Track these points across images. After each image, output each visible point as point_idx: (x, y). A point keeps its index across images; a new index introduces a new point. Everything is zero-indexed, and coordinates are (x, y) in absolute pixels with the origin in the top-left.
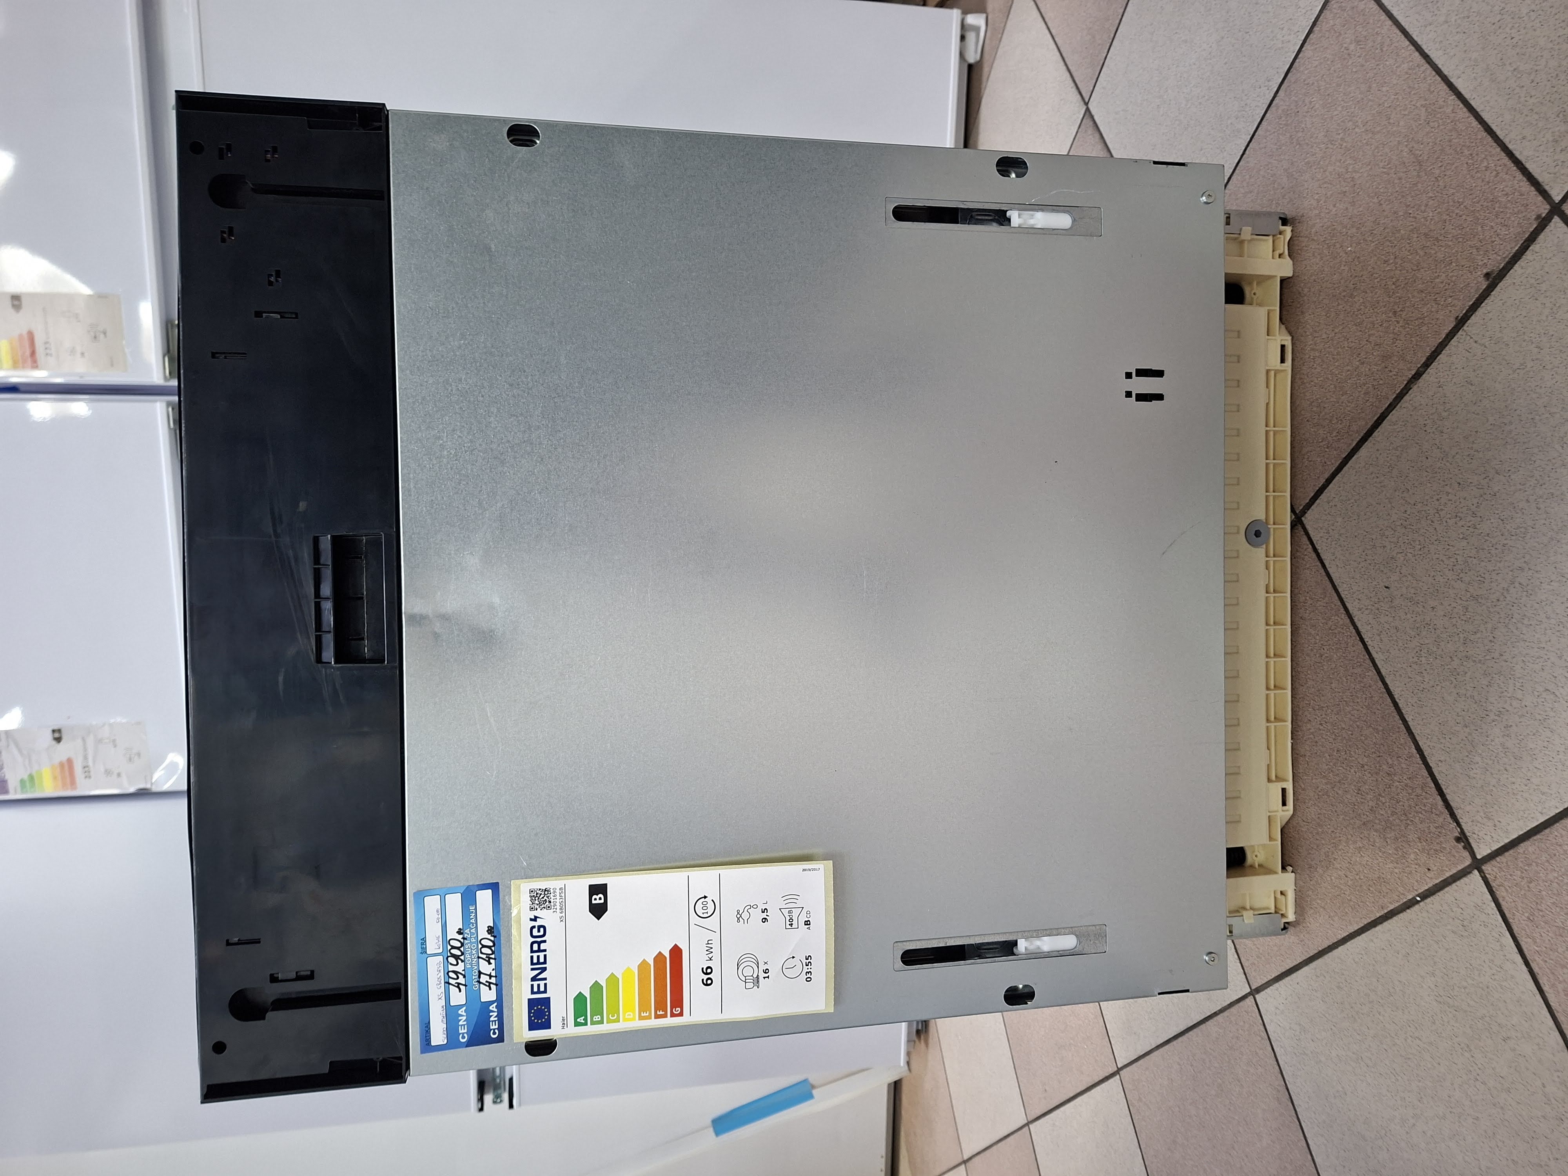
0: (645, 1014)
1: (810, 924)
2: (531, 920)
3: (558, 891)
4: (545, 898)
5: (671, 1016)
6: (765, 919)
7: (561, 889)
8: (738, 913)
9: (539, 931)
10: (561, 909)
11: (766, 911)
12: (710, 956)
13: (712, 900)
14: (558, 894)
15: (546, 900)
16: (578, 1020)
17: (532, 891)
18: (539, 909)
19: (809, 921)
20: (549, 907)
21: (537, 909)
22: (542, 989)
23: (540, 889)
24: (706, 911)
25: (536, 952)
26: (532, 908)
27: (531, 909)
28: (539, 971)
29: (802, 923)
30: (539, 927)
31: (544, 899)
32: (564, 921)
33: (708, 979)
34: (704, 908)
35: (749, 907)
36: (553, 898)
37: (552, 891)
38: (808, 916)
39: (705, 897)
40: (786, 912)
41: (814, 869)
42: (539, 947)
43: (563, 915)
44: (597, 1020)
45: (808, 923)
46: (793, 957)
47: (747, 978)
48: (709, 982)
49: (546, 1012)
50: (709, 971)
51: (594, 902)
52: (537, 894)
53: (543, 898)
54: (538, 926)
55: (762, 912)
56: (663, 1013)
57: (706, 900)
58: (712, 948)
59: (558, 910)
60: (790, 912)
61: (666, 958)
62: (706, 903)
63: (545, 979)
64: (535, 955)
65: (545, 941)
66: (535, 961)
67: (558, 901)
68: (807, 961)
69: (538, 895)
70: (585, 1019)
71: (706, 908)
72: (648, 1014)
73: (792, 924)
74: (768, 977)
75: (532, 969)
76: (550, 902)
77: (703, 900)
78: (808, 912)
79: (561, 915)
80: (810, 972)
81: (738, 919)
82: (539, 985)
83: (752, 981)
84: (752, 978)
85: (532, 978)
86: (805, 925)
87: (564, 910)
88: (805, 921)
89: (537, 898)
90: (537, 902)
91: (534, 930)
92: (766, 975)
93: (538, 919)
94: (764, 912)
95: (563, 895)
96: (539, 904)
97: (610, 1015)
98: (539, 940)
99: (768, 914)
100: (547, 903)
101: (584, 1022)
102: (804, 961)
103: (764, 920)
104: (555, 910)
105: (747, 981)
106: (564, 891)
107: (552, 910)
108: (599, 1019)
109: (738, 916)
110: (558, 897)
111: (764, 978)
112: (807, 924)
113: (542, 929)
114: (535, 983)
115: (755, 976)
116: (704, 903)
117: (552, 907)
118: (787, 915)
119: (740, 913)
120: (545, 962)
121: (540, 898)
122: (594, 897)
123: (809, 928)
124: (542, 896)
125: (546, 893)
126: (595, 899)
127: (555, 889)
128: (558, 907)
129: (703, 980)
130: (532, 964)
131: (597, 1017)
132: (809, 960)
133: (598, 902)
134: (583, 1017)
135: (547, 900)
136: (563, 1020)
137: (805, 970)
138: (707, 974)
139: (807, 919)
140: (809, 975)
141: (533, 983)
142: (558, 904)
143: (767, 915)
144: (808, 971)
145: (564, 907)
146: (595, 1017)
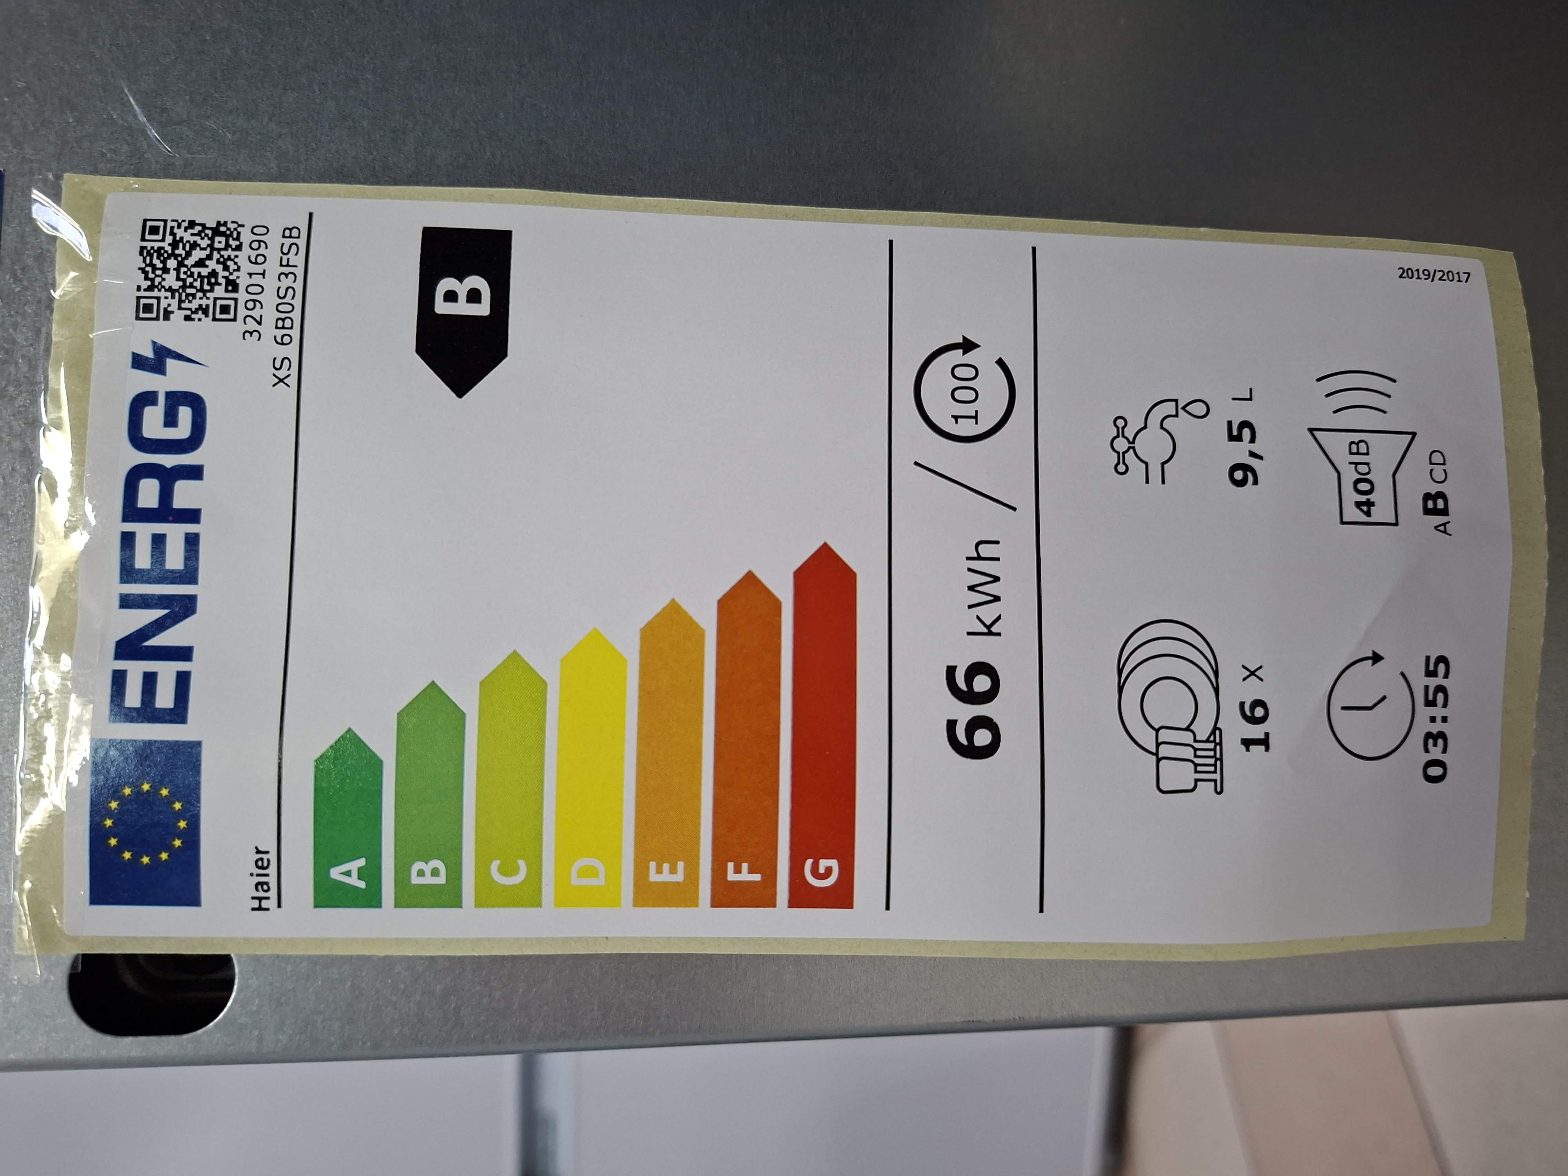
0: (666, 877)
1: (1445, 512)
2: (138, 362)
3: (274, 240)
4: (212, 265)
5: (794, 903)
6: (1246, 468)
7: (288, 232)
8: (1120, 433)
9: (171, 420)
10: (281, 323)
11: (1246, 432)
12: (988, 613)
13: (1001, 363)
14: (273, 254)
15: (214, 274)
16: (335, 873)
17: (154, 230)
18: (178, 316)
19: (1441, 495)
20: (225, 309)
21: (167, 315)
22: (165, 699)
23: (192, 224)
24: (969, 410)
25: (148, 516)
26: (148, 308)
27: (144, 310)
28: (158, 613)
29: (1412, 504)
30: (175, 399)
31: (205, 272)
32: (293, 381)
33: (975, 724)
34: (960, 395)
35: (1170, 408)
36: (246, 267)
37: (246, 237)
38: (1439, 475)
39: (968, 346)
40: (1338, 445)
41: (1447, 276)
42: (166, 494)
43: (292, 351)
44: (428, 880)
45: (1440, 504)
46: (1376, 658)
47: (1164, 735)
48: (982, 738)
49: (180, 815)
50: (982, 683)
51: (442, 307)
52: (174, 245)
53: (201, 263)
54: (169, 395)
55: (1231, 438)
56: (757, 877)
57: (971, 357)
58: (996, 579)
59: (268, 329)
60: (1354, 448)
61: (776, 605)
62: (970, 372)
63: (184, 653)
64: (144, 532)
65: (195, 473)
66: (143, 560)
67: (271, 283)
68: (1433, 682)
69: (180, 251)
70: (372, 874)
71: (970, 395)
72: (679, 877)
73: (1369, 504)
74: (1265, 742)
75: (127, 602)
76: (232, 285)
77: (956, 356)
78: (1437, 458)
79: (281, 352)
80: (1442, 735)
81: (1121, 457)
82: (150, 680)
83: (1188, 753)
84: (1187, 737)
85: (120, 644)
86: (1427, 512)
87: (295, 333)
88: (1427, 497)
89: (172, 264)
90: (171, 280)
91: (148, 411)
92: (1256, 732)
93: (170, 363)
94: (1239, 438)
95: (299, 260)
96: (182, 293)
97: (495, 864)
98: (169, 460)
99: (1254, 448)
100: (219, 291)
101: (362, 885)
102: (1420, 681)
103: (1239, 475)
104: (251, 325)
105: (1164, 751)
106: (302, 242)
107: (239, 327)
108: (441, 880)
109: (1121, 445)
110: (273, 267)
111: (1247, 743)
112: (1435, 512)
113: (185, 414)
114: (135, 670)
115: (1203, 729)
116: (960, 372)
117: (242, 312)
118: (1342, 459)
119: (1130, 433)
120: (189, 575)
121: (189, 262)
122: (447, 284)
123: (1442, 529)
124: (197, 255)
125: (220, 242)
126: (451, 296)
127: (261, 232)
128: (270, 315)
129: (951, 725)
130: (128, 573)
131: (428, 868)
132: (1439, 681)
133: (462, 308)
134: (362, 862)
135: (222, 273)
136: (261, 865)
137: (1423, 726)
138: (969, 697)
139: (1433, 489)
140: (1436, 753)
141: (121, 665)
142: (269, 299)
143: (1253, 454)
144: (1435, 728)
145: (296, 315)
146: (417, 866)
